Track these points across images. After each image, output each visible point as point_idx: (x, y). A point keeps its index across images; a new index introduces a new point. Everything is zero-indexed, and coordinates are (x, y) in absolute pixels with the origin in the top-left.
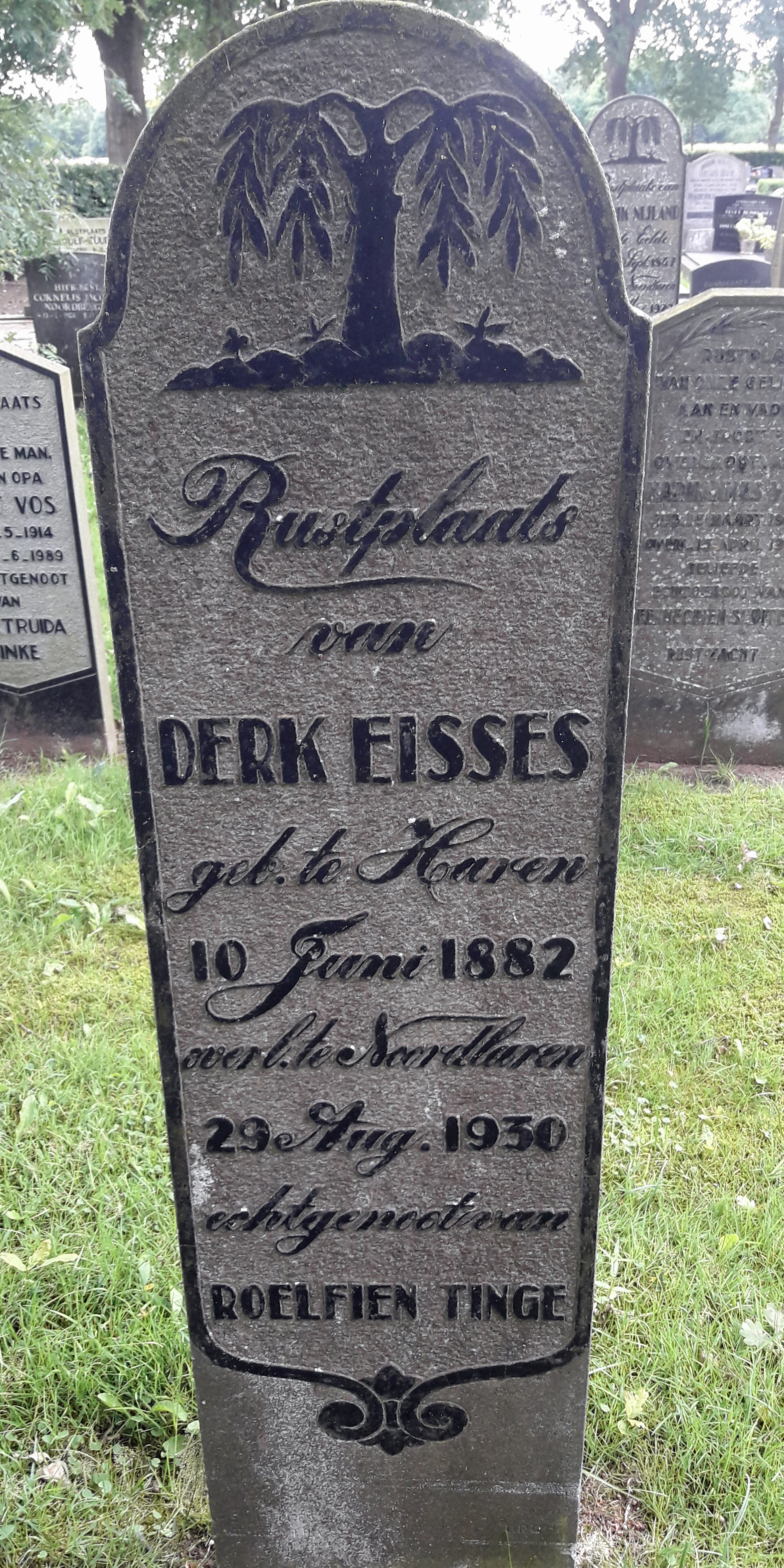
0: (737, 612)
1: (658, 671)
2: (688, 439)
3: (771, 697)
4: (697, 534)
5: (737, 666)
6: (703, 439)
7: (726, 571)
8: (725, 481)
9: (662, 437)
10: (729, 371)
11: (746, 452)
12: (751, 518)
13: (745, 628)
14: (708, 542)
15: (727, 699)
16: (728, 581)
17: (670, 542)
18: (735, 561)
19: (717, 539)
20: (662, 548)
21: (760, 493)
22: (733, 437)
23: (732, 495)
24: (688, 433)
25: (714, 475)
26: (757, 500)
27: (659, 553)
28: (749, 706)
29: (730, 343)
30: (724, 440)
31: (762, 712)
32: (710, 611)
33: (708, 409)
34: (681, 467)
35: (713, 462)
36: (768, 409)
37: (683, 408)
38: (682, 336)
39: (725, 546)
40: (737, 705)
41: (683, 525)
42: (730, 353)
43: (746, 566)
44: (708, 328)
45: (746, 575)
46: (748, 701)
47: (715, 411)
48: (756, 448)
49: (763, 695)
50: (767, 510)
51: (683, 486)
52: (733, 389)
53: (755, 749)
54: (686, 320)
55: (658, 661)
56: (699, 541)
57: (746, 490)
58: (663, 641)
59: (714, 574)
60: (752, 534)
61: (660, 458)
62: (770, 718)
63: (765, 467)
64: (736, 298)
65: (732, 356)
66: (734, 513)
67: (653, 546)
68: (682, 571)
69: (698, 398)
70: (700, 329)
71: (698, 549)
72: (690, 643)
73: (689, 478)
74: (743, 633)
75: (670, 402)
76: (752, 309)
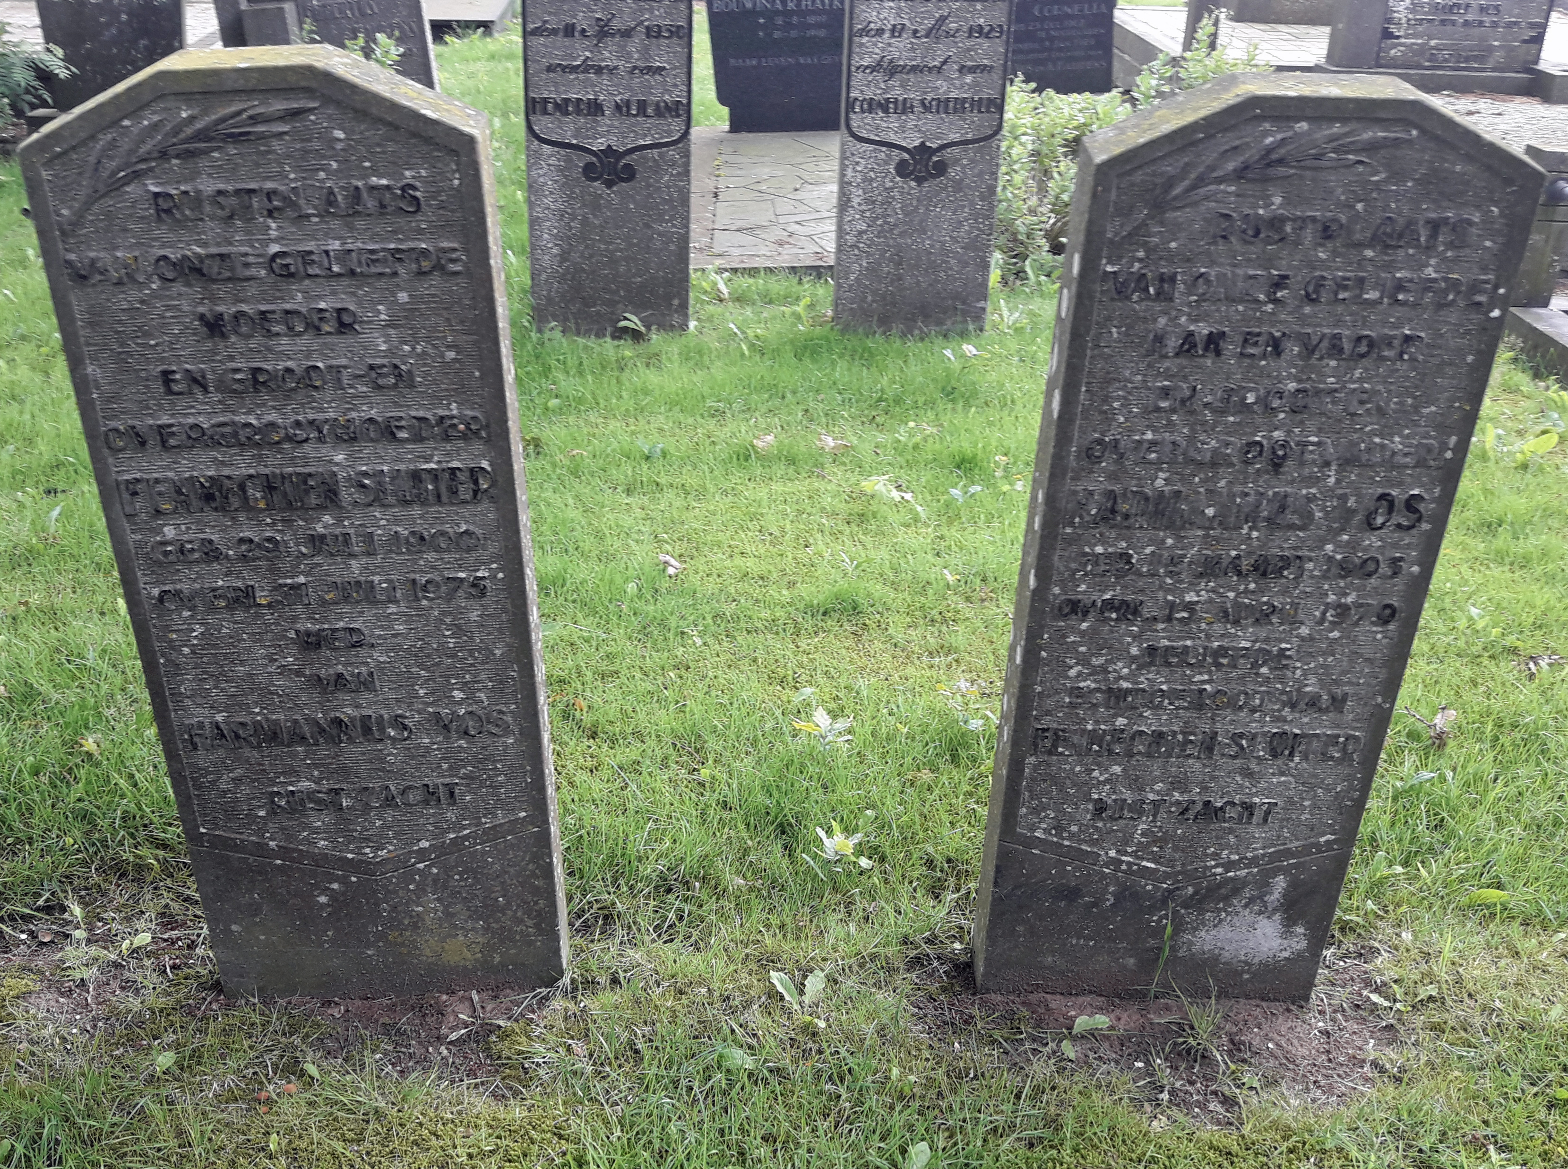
0: (1241, 736)
1: (1072, 836)
2: (1164, 404)
3: (1294, 885)
4: (1168, 591)
5: (1231, 831)
6: (1197, 405)
7: (1225, 661)
8: (1238, 489)
9: (1106, 399)
10: (1268, 262)
11: (1289, 432)
12: (1286, 563)
13: (1254, 766)
14: (1190, 607)
15: (1209, 889)
16: (1228, 680)
17: (1109, 605)
18: (1244, 644)
19: (1210, 601)
20: (1091, 617)
21: (1311, 515)
22: (1263, 401)
23: (1252, 517)
24: (1165, 393)
25: (1215, 479)
26: (1300, 529)
27: (1084, 625)
28: (1251, 901)
29: (1278, 200)
30: (1244, 408)
31: (1275, 910)
32: (1183, 733)
33: (1214, 342)
34: (1145, 462)
35: (1215, 451)
36: (1347, 346)
37: (1159, 339)
38: (1170, 183)
39: (1226, 614)
40: (1226, 899)
41: (1141, 575)
42: (1276, 223)
43: (1269, 652)
44: (1231, 166)
45: (1264, 670)
46: (1247, 893)
47: (1230, 348)
48: (1311, 425)
49: (1280, 883)
50: (1321, 548)
51: (1147, 499)
52: (1276, 301)
53: (1254, 975)
54: (1182, 149)
55: (1072, 820)
56: (1172, 606)
57: (1283, 508)
58: (1085, 787)
59: (1200, 666)
60: (1285, 592)
61: (1099, 442)
62: (1289, 923)
63: (1327, 464)
64: (1302, 101)
65: (1280, 229)
66: (1250, 554)
67: (1074, 611)
68: (1134, 659)
69: (1194, 320)
70: (1212, 168)
71: (1169, 619)
72: (1141, 789)
73: (1159, 483)
74: (1248, 773)
75: (1130, 327)
76: (1337, 128)
